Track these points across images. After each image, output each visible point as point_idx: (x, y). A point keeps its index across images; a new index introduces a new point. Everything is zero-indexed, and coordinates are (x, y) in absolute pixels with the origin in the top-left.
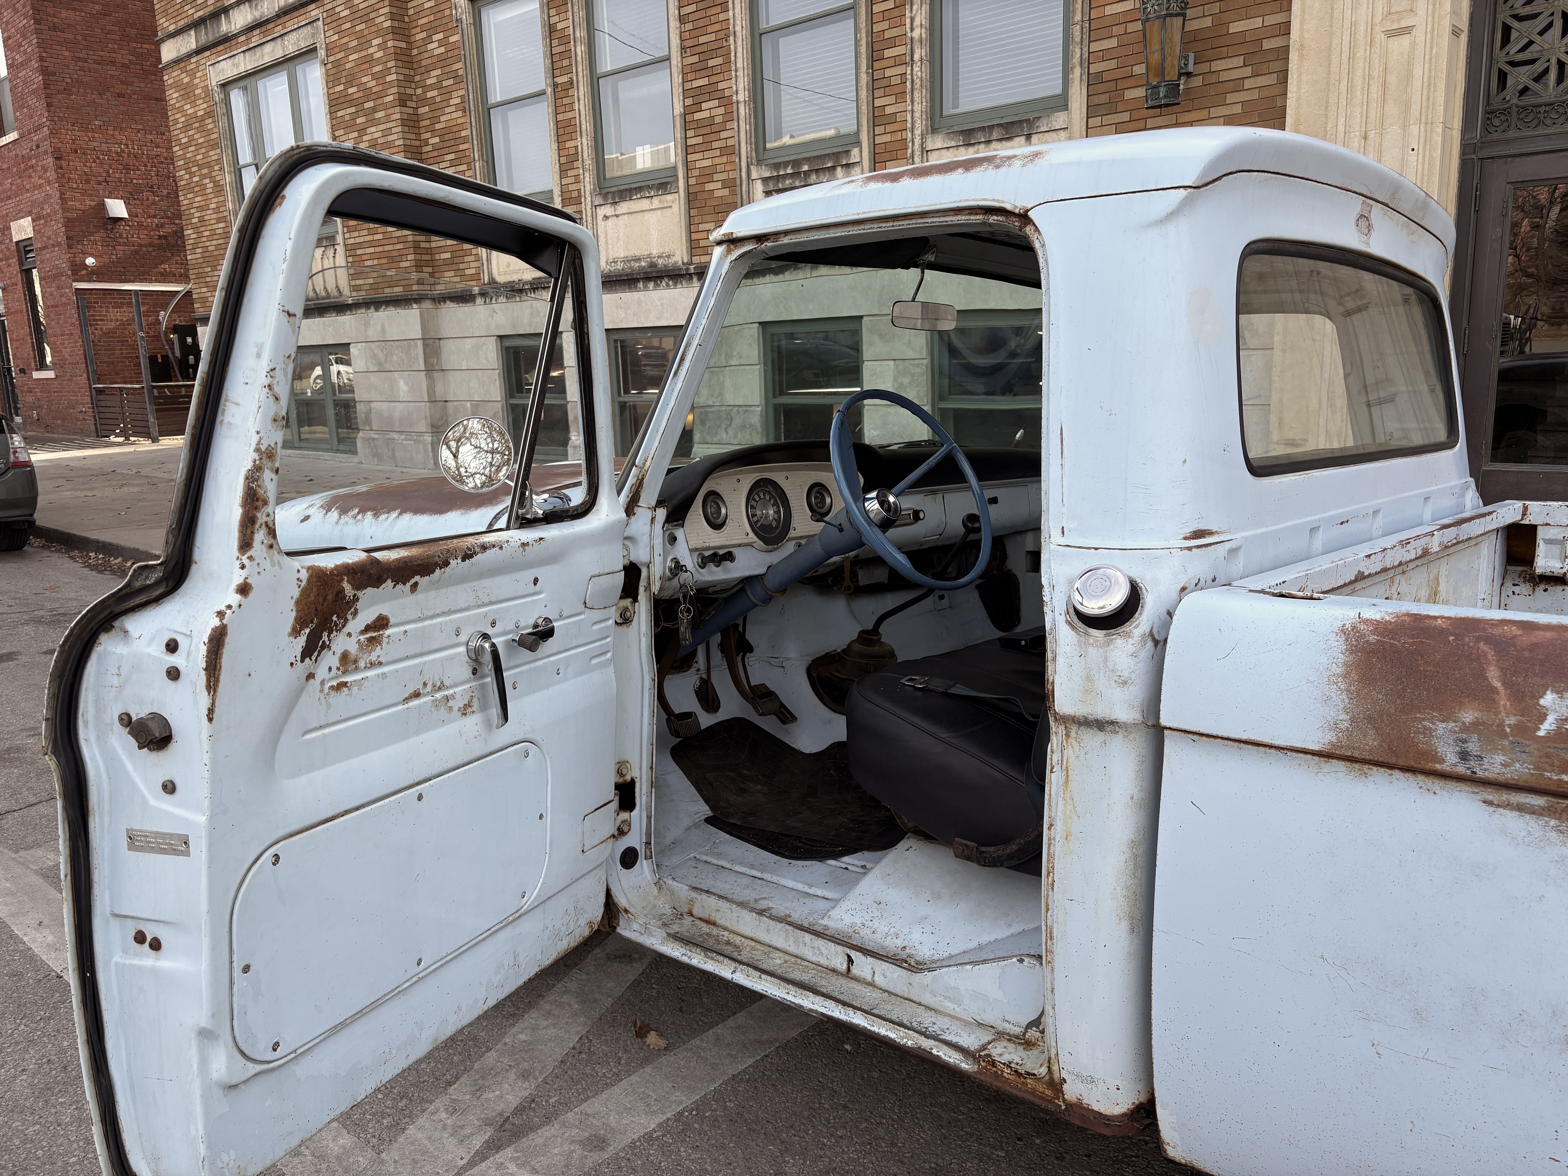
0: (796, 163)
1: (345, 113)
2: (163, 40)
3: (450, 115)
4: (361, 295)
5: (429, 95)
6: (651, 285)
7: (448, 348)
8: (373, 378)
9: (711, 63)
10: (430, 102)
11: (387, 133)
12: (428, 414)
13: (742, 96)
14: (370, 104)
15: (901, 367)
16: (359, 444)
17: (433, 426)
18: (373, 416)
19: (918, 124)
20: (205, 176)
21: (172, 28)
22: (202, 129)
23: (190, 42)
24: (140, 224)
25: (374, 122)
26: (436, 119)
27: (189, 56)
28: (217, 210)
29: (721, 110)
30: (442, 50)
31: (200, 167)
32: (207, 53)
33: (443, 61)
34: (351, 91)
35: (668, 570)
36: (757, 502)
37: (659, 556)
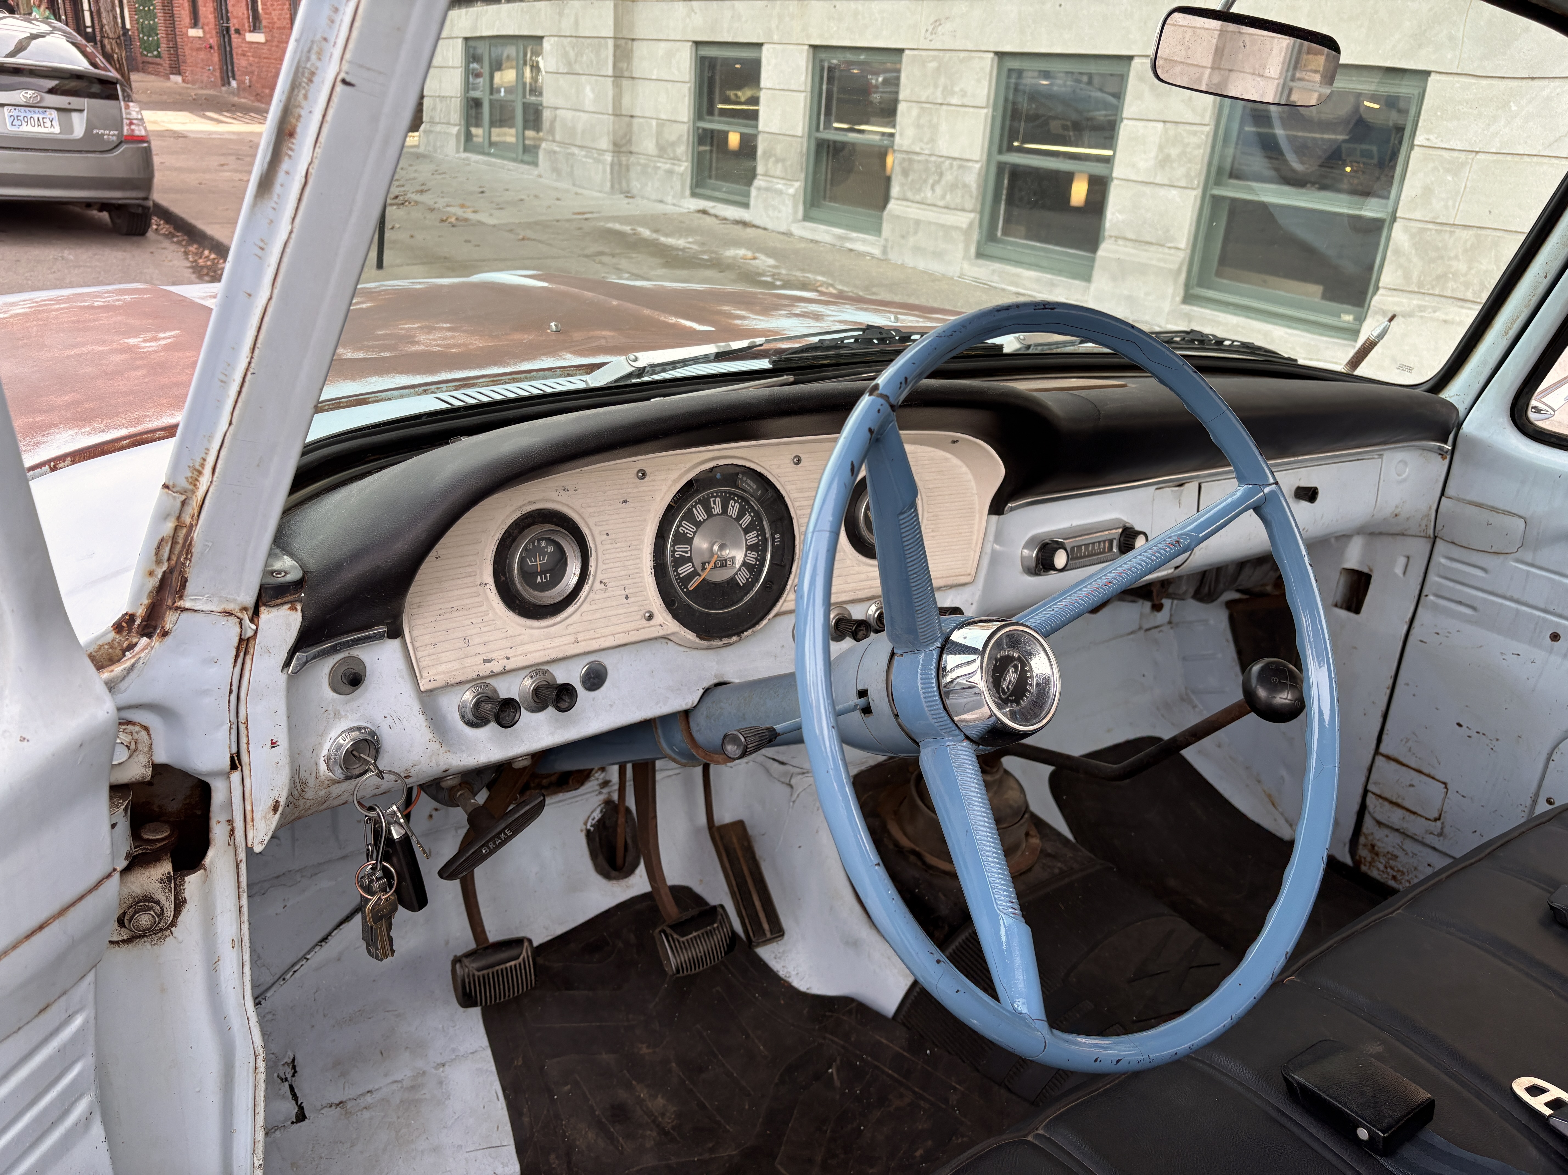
7: (641, 50)
8: (562, 81)
12: (611, 129)
15: (1171, 133)
16: (541, 156)
17: (615, 144)
18: (558, 125)
35: (323, 767)
36: (698, 524)
37: (274, 744)
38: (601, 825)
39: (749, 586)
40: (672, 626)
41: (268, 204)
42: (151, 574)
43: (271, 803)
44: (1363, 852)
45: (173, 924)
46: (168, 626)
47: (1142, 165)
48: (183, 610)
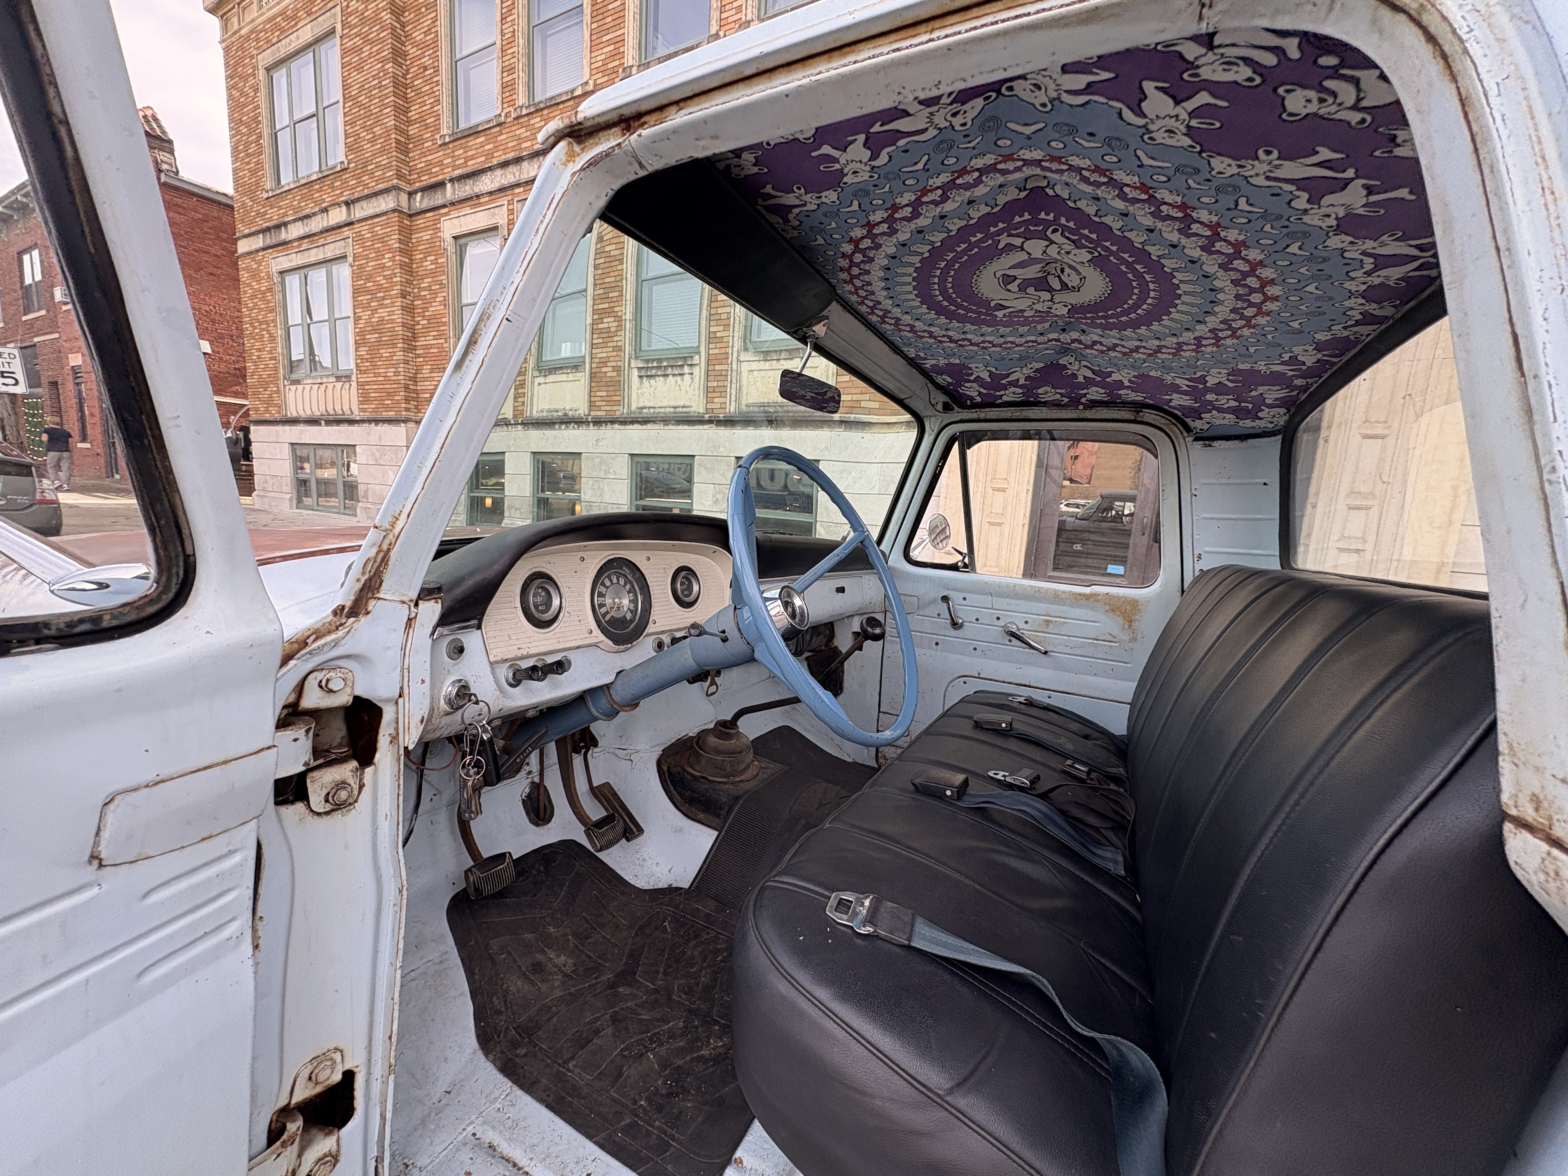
0: (660, 360)
1: (364, 298)
2: (239, 238)
3: (436, 308)
4: (367, 415)
5: (422, 293)
6: (563, 427)
8: (371, 468)
9: (611, 295)
10: (423, 298)
11: (391, 313)
13: (628, 316)
14: (382, 294)
15: (718, 489)
16: (358, 511)
18: (370, 492)
19: (736, 345)
20: (263, 330)
21: (246, 232)
22: (263, 299)
23: (258, 242)
24: (221, 359)
25: (382, 306)
26: (426, 309)
27: (257, 251)
28: (270, 352)
29: (616, 324)
30: (433, 266)
31: (261, 323)
32: (270, 251)
33: (433, 273)
34: (368, 285)
35: (442, 702)
36: (607, 588)
37: (423, 681)
38: (529, 796)
39: (632, 621)
40: (602, 637)
41: (458, 375)
42: (358, 580)
43: (420, 718)
44: (881, 761)
45: (356, 801)
46: (370, 608)
47: (706, 503)
48: (379, 599)
